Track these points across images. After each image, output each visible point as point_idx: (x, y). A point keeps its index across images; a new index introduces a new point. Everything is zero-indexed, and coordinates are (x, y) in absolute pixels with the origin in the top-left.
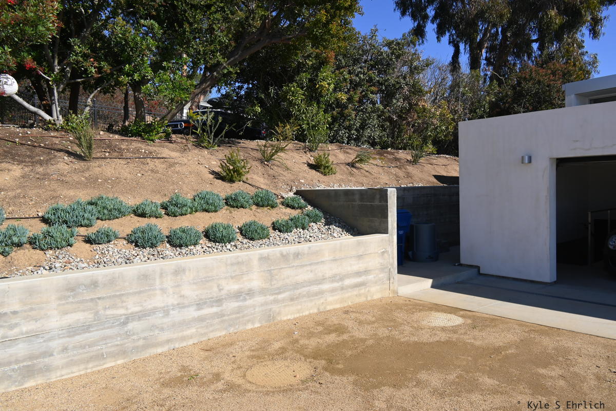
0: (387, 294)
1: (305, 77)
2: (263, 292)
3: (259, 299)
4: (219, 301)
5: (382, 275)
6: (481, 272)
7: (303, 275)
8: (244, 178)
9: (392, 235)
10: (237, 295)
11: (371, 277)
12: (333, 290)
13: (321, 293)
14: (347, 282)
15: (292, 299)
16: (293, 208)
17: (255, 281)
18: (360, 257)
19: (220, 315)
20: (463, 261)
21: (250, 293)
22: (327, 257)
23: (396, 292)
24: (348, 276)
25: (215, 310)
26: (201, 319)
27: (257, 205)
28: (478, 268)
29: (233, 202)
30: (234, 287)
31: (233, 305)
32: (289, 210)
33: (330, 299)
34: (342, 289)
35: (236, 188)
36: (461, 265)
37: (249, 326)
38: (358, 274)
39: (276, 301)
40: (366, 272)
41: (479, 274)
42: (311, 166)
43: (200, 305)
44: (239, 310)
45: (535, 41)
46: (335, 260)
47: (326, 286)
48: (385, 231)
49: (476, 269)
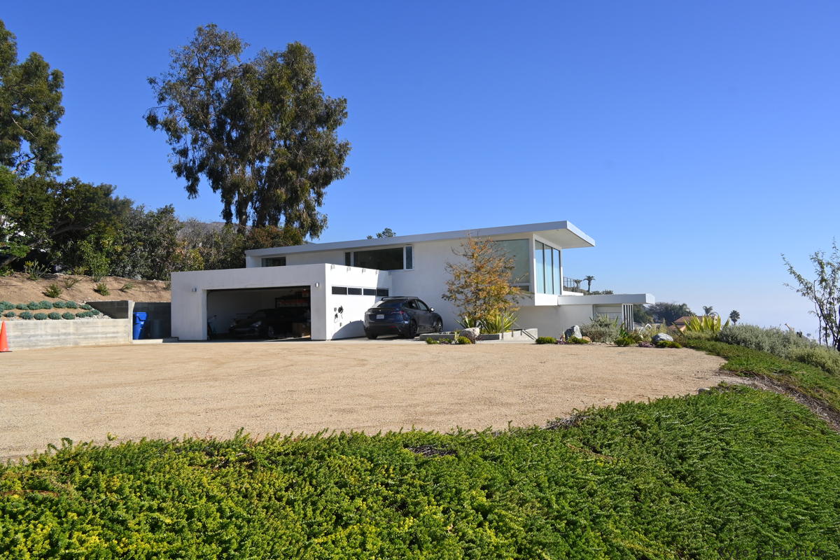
0: (126, 344)
1: (92, 237)
2: (74, 334)
3: (72, 337)
4: (58, 335)
7: (90, 330)
8: (59, 296)
9: (130, 319)
10: (65, 334)
11: (119, 335)
12: (102, 338)
13: (97, 338)
14: (108, 335)
15: (85, 338)
16: (85, 309)
17: (71, 330)
18: (114, 326)
19: (59, 340)
20: (173, 335)
21: (69, 334)
22: (100, 325)
23: (131, 343)
24: (109, 333)
25: (57, 338)
26: (52, 340)
27: (68, 307)
28: (178, 338)
29: (57, 306)
30: (64, 331)
31: (63, 337)
32: (83, 310)
33: (101, 341)
34: (106, 337)
35: (56, 300)
36: (172, 337)
37: (68, 345)
38: (114, 333)
39: (79, 338)
40: (117, 332)
41: (178, 340)
42: (96, 291)
43: (52, 335)
44: (65, 339)
46: (103, 326)
47: (99, 336)
48: (126, 317)
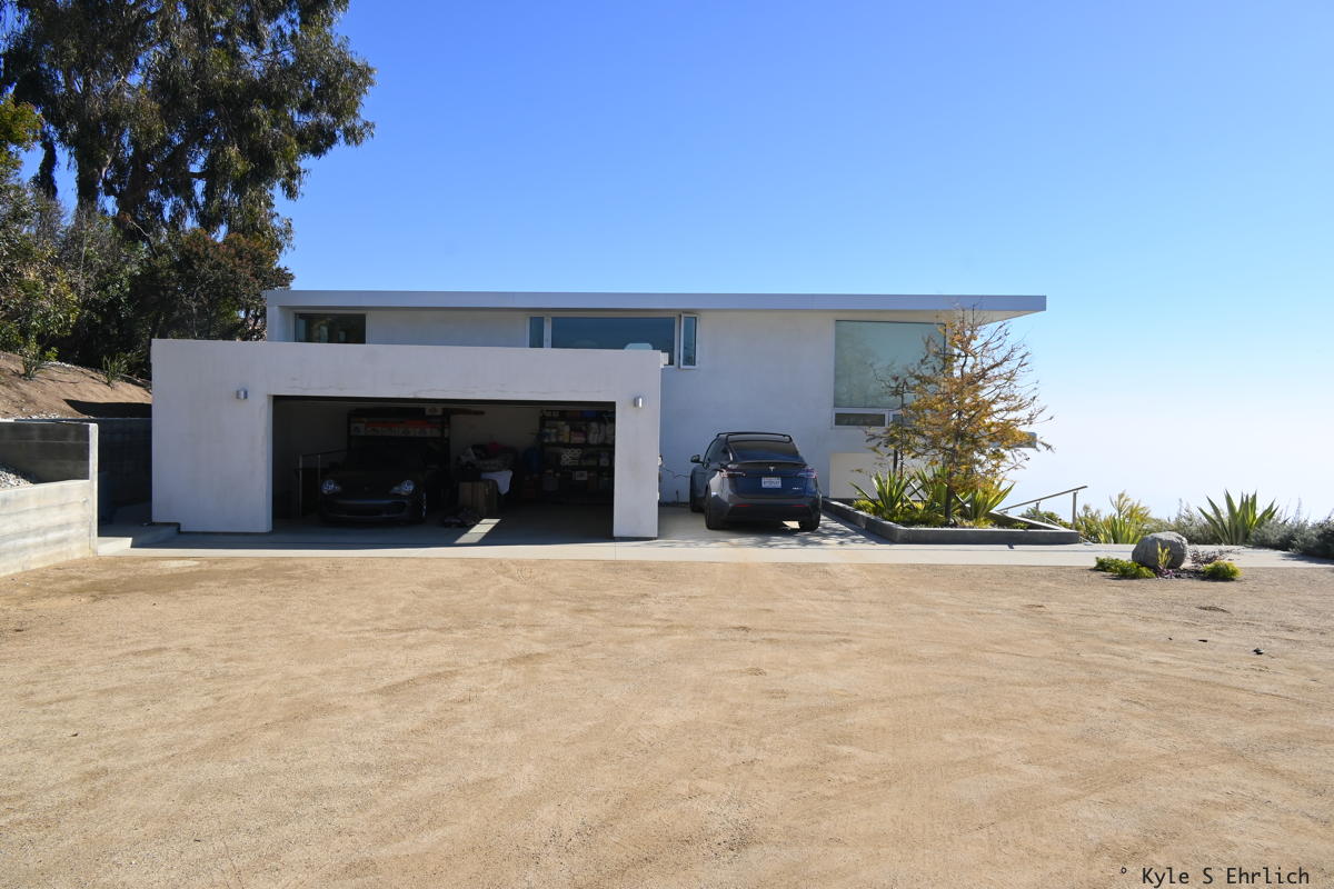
0: (87, 554)
5: (82, 530)
6: (182, 530)
7: (10, 526)
9: (93, 481)
11: (73, 532)
12: (37, 546)
13: (25, 548)
14: (51, 536)
20: (155, 519)
23: (95, 552)
28: (178, 525)
33: (34, 556)
34: (45, 544)
36: (154, 524)
38: (60, 527)
40: (69, 525)
41: (179, 532)
45: (199, 176)
47: (31, 541)
48: (85, 476)
49: (175, 528)
